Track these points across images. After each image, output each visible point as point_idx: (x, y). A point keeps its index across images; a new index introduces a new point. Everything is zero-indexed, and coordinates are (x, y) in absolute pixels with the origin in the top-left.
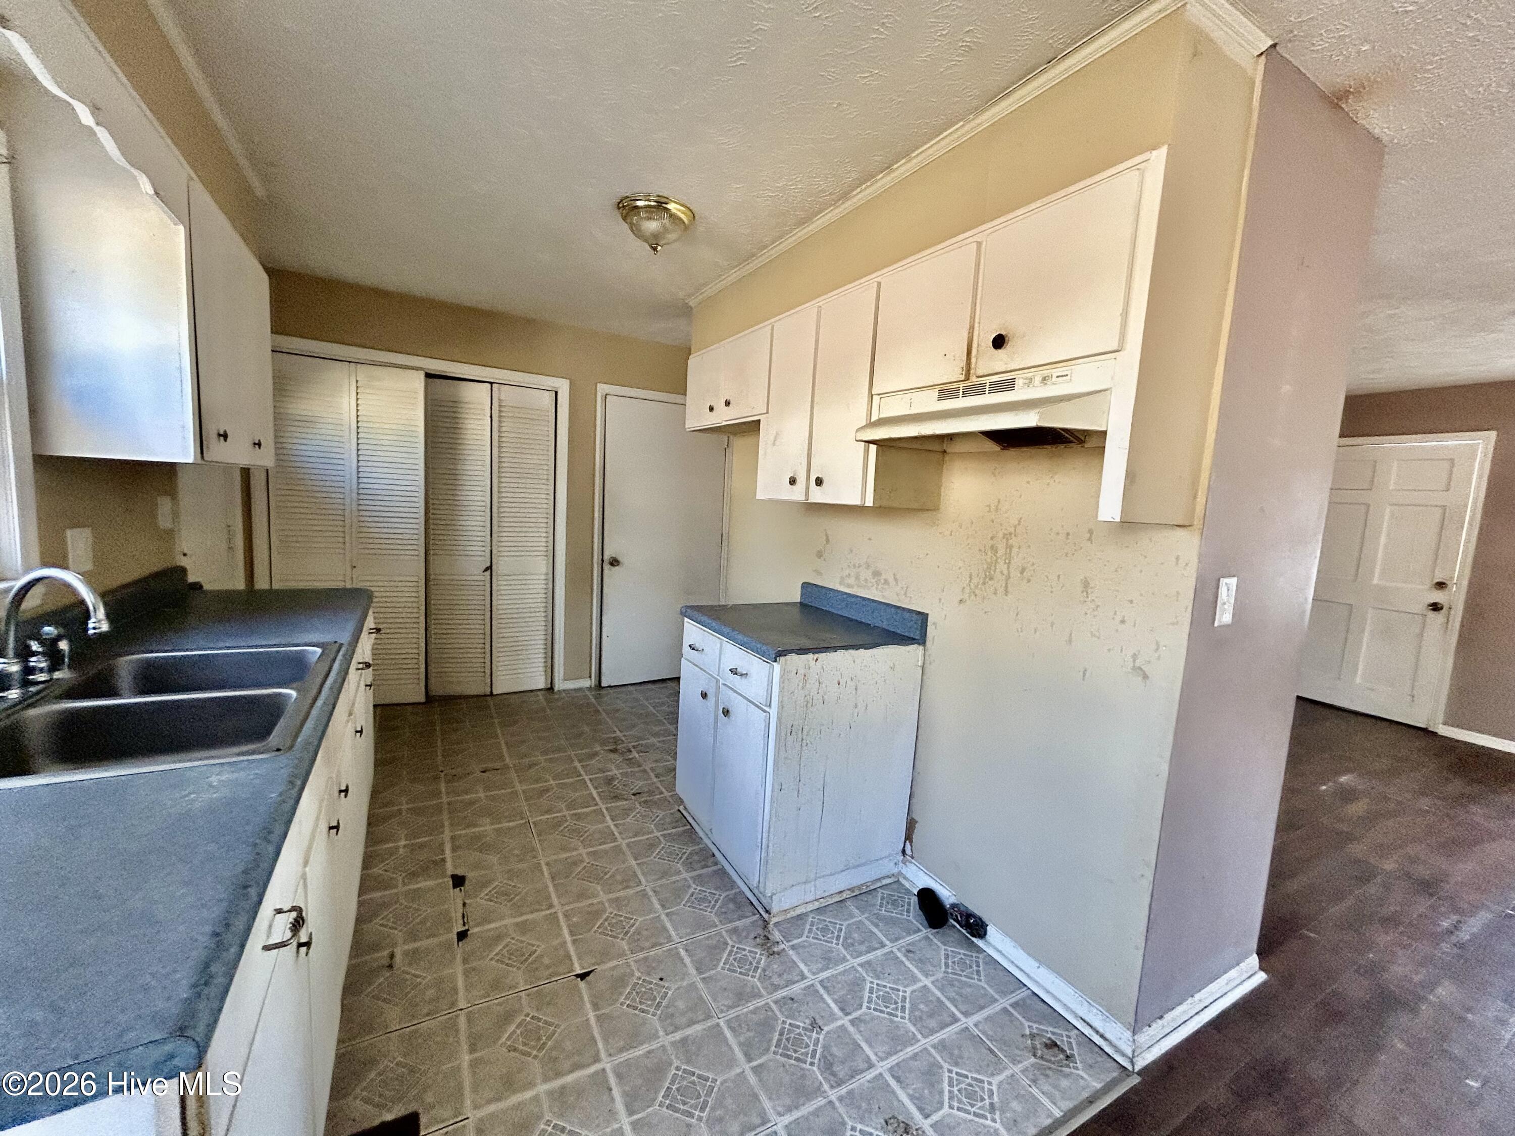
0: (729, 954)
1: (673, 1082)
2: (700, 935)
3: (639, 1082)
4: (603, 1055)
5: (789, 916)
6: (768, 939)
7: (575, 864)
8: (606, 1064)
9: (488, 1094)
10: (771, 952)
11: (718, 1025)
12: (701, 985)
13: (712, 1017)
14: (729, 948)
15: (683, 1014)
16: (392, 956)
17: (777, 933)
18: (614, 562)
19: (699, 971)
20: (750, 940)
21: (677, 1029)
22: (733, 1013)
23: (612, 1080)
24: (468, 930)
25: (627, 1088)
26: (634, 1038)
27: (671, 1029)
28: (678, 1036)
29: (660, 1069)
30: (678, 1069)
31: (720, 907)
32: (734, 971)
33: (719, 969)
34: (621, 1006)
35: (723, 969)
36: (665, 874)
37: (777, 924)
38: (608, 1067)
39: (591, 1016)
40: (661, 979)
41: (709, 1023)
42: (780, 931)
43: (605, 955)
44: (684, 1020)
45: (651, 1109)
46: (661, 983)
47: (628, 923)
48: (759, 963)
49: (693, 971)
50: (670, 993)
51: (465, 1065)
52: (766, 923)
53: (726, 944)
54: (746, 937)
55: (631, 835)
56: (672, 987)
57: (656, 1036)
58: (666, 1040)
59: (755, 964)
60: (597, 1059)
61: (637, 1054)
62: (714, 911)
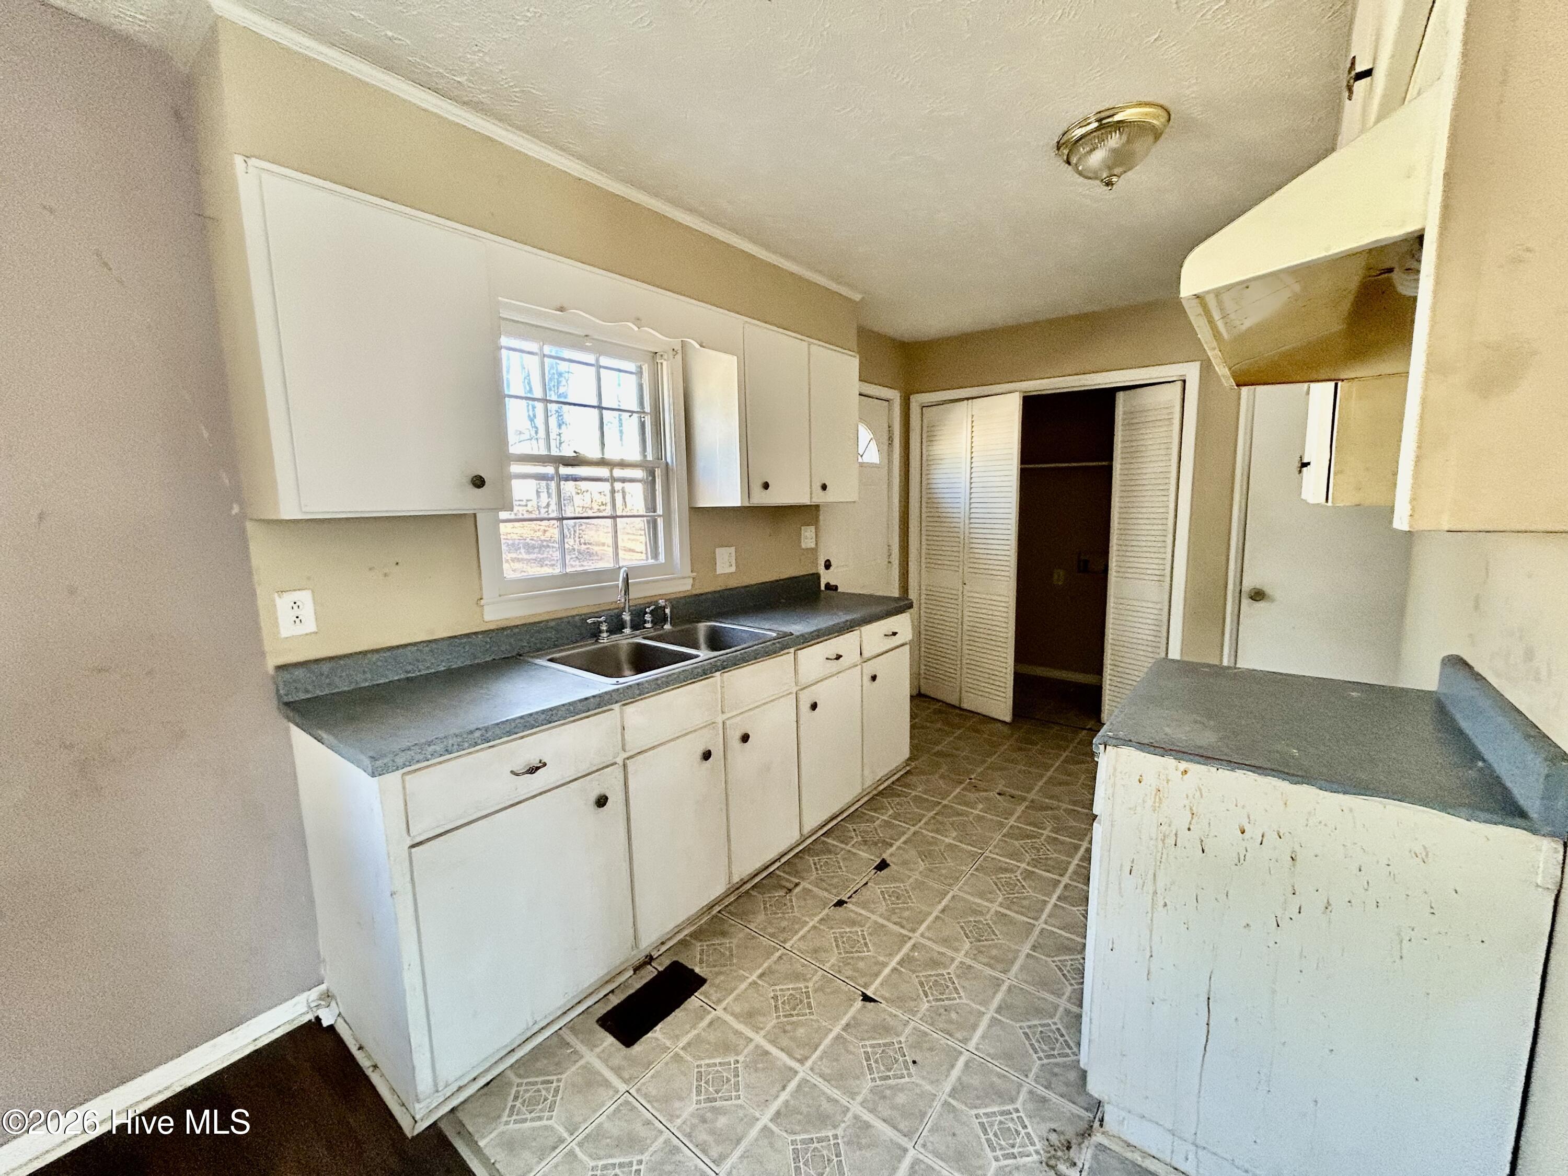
0: (1002, 1113)
1: (820, 1140)
2: (998, 1066)
3: (805, 1109)
4: (809, 1063)
5: (1129, 1155)
6: (1069, 1148)
7: (975, 912)
8: (803, 1071)
9: (737, 1010)
10: (1052, 1162)
11: (905, 1150)
12: (937, 1105)
13: (911, 1139)
14: (1010, 1107)
15: (893, 1107)
16: (797, 885)
17: (1089, 1156)
18: (1258, 595)
19: (953, 1093)
20: (1045, 1127)
21: (872, 1111)
22: (930, 1160)
23: (792, 1086)
24: (846, 903)
25: (792, 1102)
26: (839, 1078)
27: (870, 1105)
28: (867, 1116)
29: (824, 1119)
30: (836, 1137)
31: (1057, 1064)
32: (985, 1132)
33: (974, 1112)
34: (860, 1047)
35: (977, 1116)
36: (1043, 984)
37: (1101, 1147)
38: (801, 1075)
39: (837, 1030)
40: (914, 1062)
41: (904, 1141)
42: (1095, 1157)
43: (899, 1001)
44: (886, 1113)
45: (785, 1134)
46: (910, 1064)
47: (950, 994)
48: (1022, 1155)
49: (947, 1087)
50: (907, 1079)
51: (750, 980)
52: (1087, 1133)
53: (1013, 1100)
54: (1043, 1119)
55: (1057, 924)
56: (915, 1077)
57: (853, 1095)
58: (856, 1108)
59: (1015, 1150)
60: (802, 1061)
61: (826, 1090)
62: (1045, 1061)
